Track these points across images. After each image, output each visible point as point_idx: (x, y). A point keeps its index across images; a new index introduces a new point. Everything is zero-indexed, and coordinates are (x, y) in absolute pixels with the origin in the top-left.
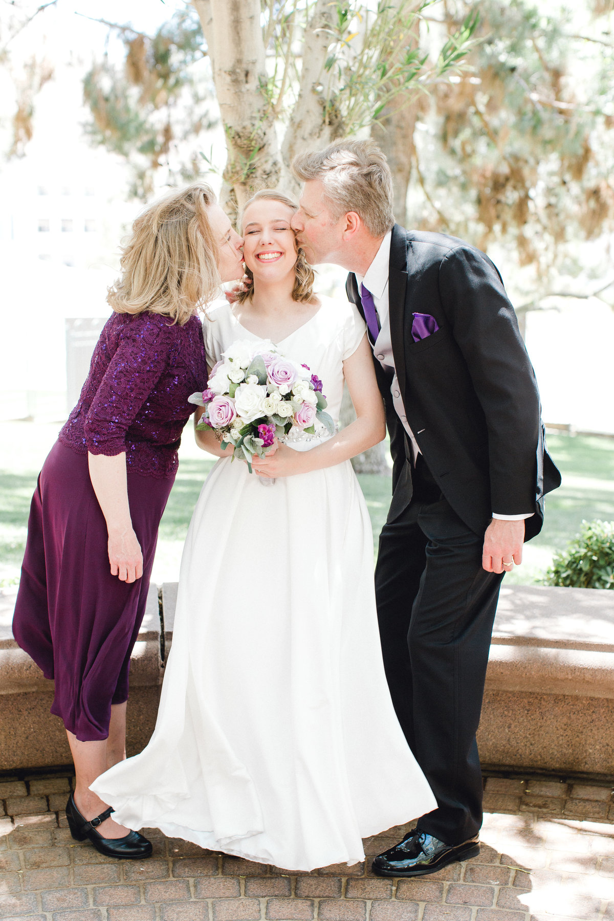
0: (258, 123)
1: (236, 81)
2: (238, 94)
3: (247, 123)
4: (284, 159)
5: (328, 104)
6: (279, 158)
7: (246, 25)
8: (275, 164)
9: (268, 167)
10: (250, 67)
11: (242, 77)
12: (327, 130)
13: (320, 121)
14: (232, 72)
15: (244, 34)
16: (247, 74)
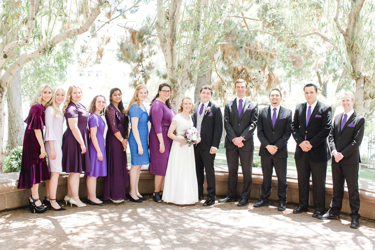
0: (176, 78)
1: (172, 70)
2: (172, 72)
3: (174, 78)
4: (181, 84)
5: (189, 73)
6: (180, 84)
7: (174, 60)
8: (179, 85)
9: (177, 86)
10: (175, 67)
11: (173, 69)
12: (189, 78)
13: (188, 76)
14: (171, 68)
15: (174, 61)
16: (174, 69)
